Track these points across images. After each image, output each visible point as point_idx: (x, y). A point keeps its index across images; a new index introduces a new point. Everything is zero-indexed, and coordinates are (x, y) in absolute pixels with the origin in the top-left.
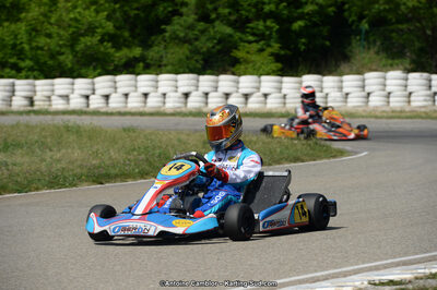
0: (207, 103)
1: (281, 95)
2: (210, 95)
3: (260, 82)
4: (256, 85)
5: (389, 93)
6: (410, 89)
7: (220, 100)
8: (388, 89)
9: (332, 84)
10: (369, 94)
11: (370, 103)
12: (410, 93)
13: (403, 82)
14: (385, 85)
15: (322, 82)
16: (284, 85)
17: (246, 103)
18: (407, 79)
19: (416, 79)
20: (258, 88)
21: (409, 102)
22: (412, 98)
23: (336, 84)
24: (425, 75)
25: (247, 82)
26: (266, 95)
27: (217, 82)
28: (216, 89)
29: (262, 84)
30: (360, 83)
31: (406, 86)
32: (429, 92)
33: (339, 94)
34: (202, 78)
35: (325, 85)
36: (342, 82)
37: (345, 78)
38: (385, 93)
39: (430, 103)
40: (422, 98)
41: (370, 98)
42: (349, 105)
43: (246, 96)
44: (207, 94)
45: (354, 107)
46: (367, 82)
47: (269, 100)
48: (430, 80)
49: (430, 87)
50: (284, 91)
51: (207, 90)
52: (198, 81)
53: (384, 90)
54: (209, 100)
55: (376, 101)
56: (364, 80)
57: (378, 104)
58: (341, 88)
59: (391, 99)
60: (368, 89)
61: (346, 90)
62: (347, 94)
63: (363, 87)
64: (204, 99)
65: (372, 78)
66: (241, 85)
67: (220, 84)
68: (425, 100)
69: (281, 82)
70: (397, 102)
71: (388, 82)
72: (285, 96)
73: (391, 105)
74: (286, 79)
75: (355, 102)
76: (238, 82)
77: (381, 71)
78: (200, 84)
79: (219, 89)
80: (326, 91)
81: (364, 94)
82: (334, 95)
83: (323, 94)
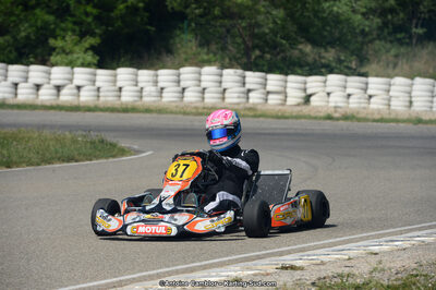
0: (16, 94)
1: (95, 88)
2: (19, 86)
3: (73, 74)
4: (69, 76)
5: (204, 89)
6: (224, 85)
7: (31, 91)
8: (203, 84)
9: (147, 78)
10: (184, 89)
11: (185, 99)
12: (225, 90)
13: (217, 78)
14: (200, 81)
15: (137, 75)
16: (98, 78)
17: (58, 95)
18: (221, 75)
19: (231, 75)
20: (71, 80)
21: (224, 98)
22: (227, 95)
23: (151, 78)
24: (240, 71)
25: (58, 73)
26: (79, 88)
27: (28, 72)
28: (26, 79)
29: (75, 76)
30: (175, 78)
31: (221, 82)
32: (242, 89)
33: (153, 89)
34: (11, 67)
35: (140, 78)
36: (157, 76)
37: (161, 72)
38: (200, 89)
39: (244, 100)
40: (236, 95)
41: (186, 94)
42: (164, 100)
43: (58, 88)
44: (16, 85)
45: (169, 102)
46: (182, 77)
47: (83, 93)
48: (244, 77)
49: (244, 84)
50: (98, 84)
51: (16, 80)
52: (7, 70)
53: (199, 86)
54: (19, 91)
55: (191, 96)
56: (179, 75)
57: (193, 99)
58: (156, 82)
59: (206, 95)
60: (183, 84)
61: (161, 85)
62: (162, 89)
63: (179, 82)
64: (13, 90)
65: (187, 73)
66: (52, 76)
67: (31, 74)
68: (239, 97)
69: (95, 75)
70: (211, 98)
71: (203, 78)
72: (99, 88)
73: (206, 100)
74: (100, 72)
75: (169, 97)
76: (50, 74)
78: (10, 73)
79: (30, 80)
80: (140, 85)
81: (180, 89)
82: (149, 89)
83: (138, 88)
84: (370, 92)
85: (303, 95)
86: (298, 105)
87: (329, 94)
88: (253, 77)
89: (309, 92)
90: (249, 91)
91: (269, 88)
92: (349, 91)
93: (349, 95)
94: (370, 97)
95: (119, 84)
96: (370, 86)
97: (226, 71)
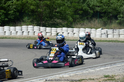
5: (29, 32)
6: (34, 31)
8: (29, 30)
9: (12, 29)
10: (23, 32)
13: (32, 29)
18: (34, 28)
19: (36, 28)
22: (35, 33)
24: (39, 27)
32: (39, 32)
35: (10, 29)
37: (16, 27)
45: (19, 35)
46: (22, 28)
48: (40, 28)
49: (40, 30)
53: (27, 31)
55: (25, 34)
60: (23, 30)
61: (16, 31)
62: (17, 32)
63: (22, 30)
65: (24, 27)
70: (31, 34)
71: (28, 29)
73: (29, 35)
77: (26, 25)
80: (11, 31)
81: (22, 32)
82: (13, 32)
83: (10, 32)
84: (74, 32)
85: (56, 33)
86: (55, 36)
87: (63, 33)
88: (42, 28)
89: (58, 32)
90: (41, 32)
91: (47, 31)
92: (68, 32)
93: (68, 33)
94: (74, 33)
95: (5, 31)
96: (74, 30)
97: (35, 27)
